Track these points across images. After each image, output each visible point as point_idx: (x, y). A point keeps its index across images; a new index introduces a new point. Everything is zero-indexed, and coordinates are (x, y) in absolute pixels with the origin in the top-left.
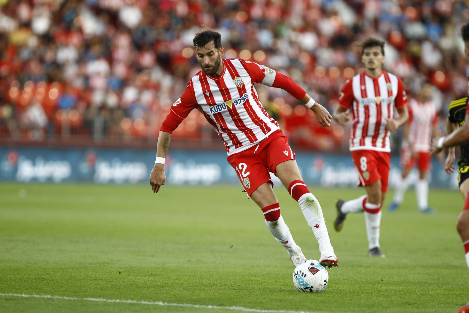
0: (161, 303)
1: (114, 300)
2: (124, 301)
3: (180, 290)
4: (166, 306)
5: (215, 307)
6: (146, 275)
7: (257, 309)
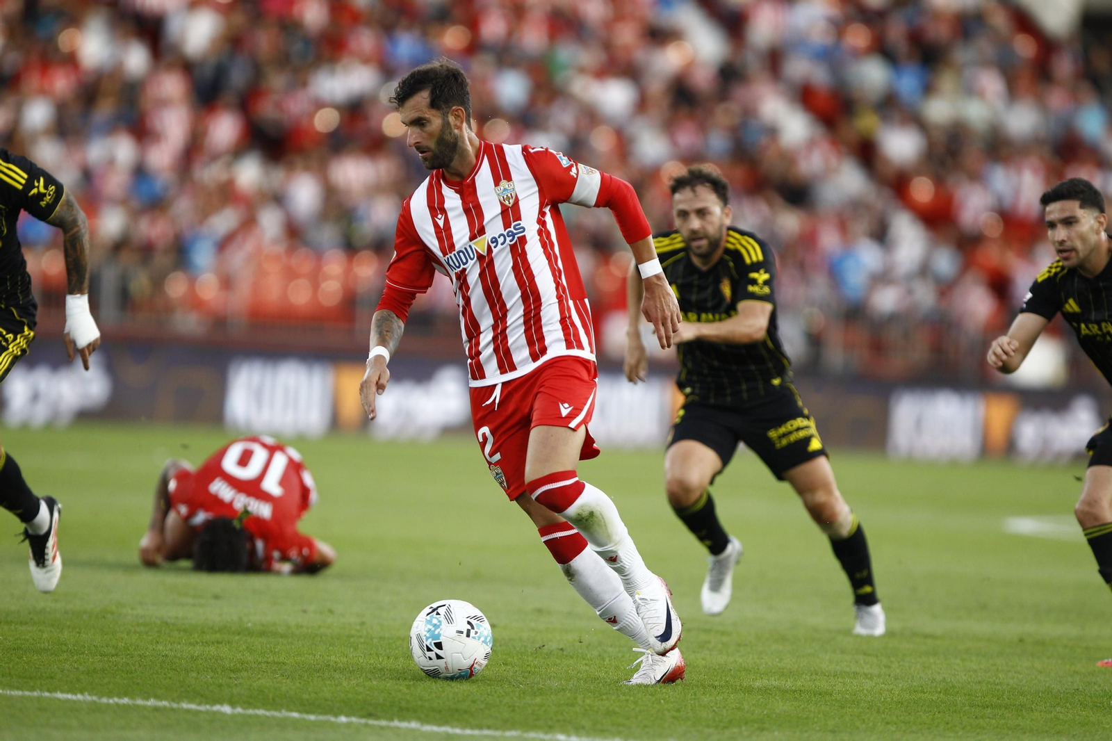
0: (227, 709)
1: (116, 700)
2: (140, 702)
3: (275, 678)
4: (239, 714)
5: (354, 719)
6: (197, 643)
7: (452, 727)
